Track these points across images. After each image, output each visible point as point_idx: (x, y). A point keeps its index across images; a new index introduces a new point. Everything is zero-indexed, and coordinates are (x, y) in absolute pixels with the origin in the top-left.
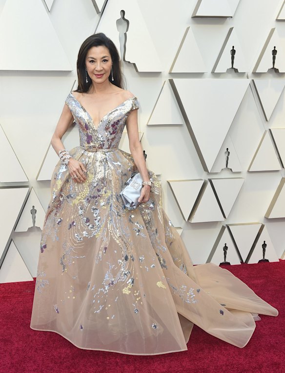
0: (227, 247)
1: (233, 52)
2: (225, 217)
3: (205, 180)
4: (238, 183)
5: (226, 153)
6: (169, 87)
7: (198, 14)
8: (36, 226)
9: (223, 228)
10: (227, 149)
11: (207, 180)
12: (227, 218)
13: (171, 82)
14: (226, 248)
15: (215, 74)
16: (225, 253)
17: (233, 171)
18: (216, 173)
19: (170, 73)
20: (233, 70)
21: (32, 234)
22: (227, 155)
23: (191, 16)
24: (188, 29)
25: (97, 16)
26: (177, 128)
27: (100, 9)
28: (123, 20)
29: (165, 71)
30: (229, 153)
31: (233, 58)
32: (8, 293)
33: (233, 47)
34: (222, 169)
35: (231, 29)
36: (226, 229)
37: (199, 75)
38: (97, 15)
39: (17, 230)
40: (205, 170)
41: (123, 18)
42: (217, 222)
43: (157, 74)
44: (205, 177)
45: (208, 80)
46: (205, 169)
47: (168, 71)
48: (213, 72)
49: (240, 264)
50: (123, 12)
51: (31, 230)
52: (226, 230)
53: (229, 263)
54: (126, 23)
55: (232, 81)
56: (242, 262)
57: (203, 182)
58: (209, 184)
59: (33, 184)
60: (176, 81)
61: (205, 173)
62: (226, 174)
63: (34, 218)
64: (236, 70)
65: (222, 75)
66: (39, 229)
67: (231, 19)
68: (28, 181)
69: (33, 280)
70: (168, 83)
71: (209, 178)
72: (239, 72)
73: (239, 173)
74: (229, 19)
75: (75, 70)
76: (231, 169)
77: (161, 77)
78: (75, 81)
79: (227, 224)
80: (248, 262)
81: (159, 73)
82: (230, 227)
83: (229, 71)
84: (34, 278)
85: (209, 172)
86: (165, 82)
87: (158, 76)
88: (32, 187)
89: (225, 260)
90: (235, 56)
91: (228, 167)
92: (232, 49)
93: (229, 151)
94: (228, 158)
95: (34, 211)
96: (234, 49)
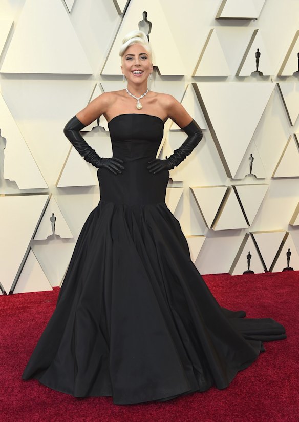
0: (251, 255)
1: (258, 55)
2: (248, 224)
3: (228, 187)
4: (262, 190)
5: (250, 158)
6: (193, 93)
7: (222, 16)
8: (55, 234)
9: (247, 236)
10: (251, 155)
11: (231, 186)
12: (250, 224)
13: (195, 87)
14: (249, 256)
15: (239, 77)
16: (249, 262)
17: (257, 177)
18: (240, 180)
19: (194, 77)
20: (258, 73)
21: (51, 242)
22: (251, 161)
23: (215, 18)
24: (212, 31)
25: (119, 18)
27: (122, 11)
28: (146, 22)
29: (188, 74)
30: (253, 158)
31: (257, 61)
32: (28, 303)
33: (258, 50)
34: (246, 176)
35: (256, 31)
36: (250, 237)
37: (222, 78)
39: (37, 238)
40: (228, 177)
41: (146, 19)
42: (240, 230)
43: (179, 78)
44: (229, 183)
45: (232, 84)
46: (229, 175)
47: (191, 75)
48: (237, 76)
49: (264, 272)
50: (145, 14)
51: (50, 238)
53: (253, 272)
54: (147, 25)
55: (256, 83)
56: (266, 270)
57: (226, 188)
58: (233, 190)
59: (53, 190)
60: (200, 85)
61: (228, 179)
62: (250, 180)
63: (54, 226)
64: (261, 74)
65: (246, 78)
66: (58, 237)
67: (256, 20)
68: (47, 187)
69: (52, 289)
70: (190, 87)
71: (233, 184)
72: (264, 75)
73: (263, 179)
74: (254, 21)
75: (96, 73)
76: (255, 175)
77: (184, 81)
78: (96, 84)
79: (250, 231)
80: (272, 271)
81: (182, 76)
82: (254, 234)
83: (253, 74)
84: (54, 288)
85: (232, 179)
86: (188, 85)
87: (181, 80)
88: (52, 194)
89: (249, 269)
90: (259, 58)
91: (252, 173)
92: (257, 51)
93: (253, 156)
94: (252, 164)
95: (53, 219)
96: (259, 52)
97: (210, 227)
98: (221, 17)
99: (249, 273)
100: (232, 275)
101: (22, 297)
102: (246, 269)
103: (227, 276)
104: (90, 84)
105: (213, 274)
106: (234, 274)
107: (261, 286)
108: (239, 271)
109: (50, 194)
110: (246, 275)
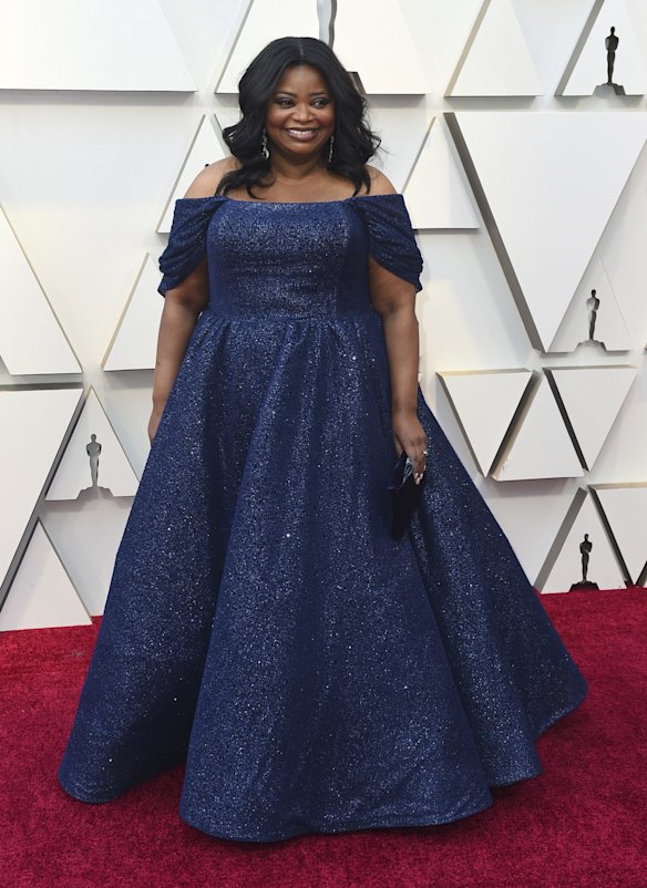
0: (590, 544)
1: (613, 42)
2: (584, 465)
3: (534, 371)
5: (589, 301)
6: (446, 138)
8: (99, 485)
9: (580, 495)
10: (594, 292)
11: (539, 370)
12: (589, 468)
13: (451, 121)
14: (586, 547)
15: (564, 100)
16: (585, 559)
17: (608, 349)
18: (563, 355)
19: (448, 98)
20: (612, 87)
21: (89, 505)
22: (591, 307)
26: (465, 238)
29: (435, 91)
30: (598, 301)
31: (611, 58)
32: (26, 658)
33: (613, 29)
34: (580, 344)
36: (589, 498)
37: (522, 102)
39: (52, 496)
40: (534, 347)
42: (564, 480)
43: (411, 101)
44: (535, 363)
45: (546, 115)
46: (536, 342)
48: (559, 96)
49: (624, 587)
51: (86, 495)
52: (588, 500)
53: (595, 585)
55: (608, 115)
56: (628, 581)
57: (527, 377)
58: (544, 384)
59: (93, 378)
60: (464, 118)
61: (534, 353)
62: (590, 356)
63: (94, 466)
64: (619, 90)
65: (581, 102)
66: (106, 492)
68: (80, 371)
69: (89, 623)
70: (440, 122)
71: (545, 366)
72: (627, 93)
73: (624, 353)
75: (205, 88)
76: (602, 344)
77: (425, 107)
78: (204, 116)
79: (590, 483)
80: (644, 583)
81: (420, 97)
82: (598, 492)
83: (599, 90)
84: (94, 619)
85: (544, 352)
86: (434, 119)
87: (415, 106)
88: (92, 387)
89: (585, 578)
90: (616, 52)
91: (595, 338)
92: (609, 34)
93: (597, 296)
94: (594, 315)
95: (94, 449)
96: (616, 34)
97: (485, 473)
99: (585, 588)
100: (543, 592)
101: (14, 642)
104: (188, 116)
106: (546, 590)
107: (615, 624)
109: (87, 387)
110: (578, 595)
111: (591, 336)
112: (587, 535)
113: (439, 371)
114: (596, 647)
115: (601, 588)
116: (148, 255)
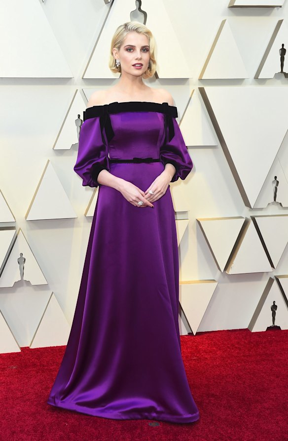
0: (276, 306)
1: (283, 51)
2: (272, 266)
3: (246, 218)
5: (273, 182)
6: (200, 100)
7: (236, 3)
8: (24, 279)
9: (271, 281)
10: (276, 177)
11: (249, 217)
12: (275, 267)
13: (202, 91)
14: (274, 308)
15: (259, 80)
16: (274, 314)
17: (283, 206)
18: (261, 209)
19: (200, 80)
20: (283, 74)
21: (19, 289)
22: (275, 185)
23: (227, 6)
24: (224, 22)
25: (105, 7)
26: (210, 150)
28: (140, 12)
29: (193, 75)
30: (278, 182)
31: (282, 59)
33: (283, 45)
34: (269, 204)
35: (280, 22)
36: (275, 282)
37: (237, 82)
38: (105, 5)
39: (0, 285)
40: (246, 206)
41: (140, 9)
42: (262, 273)
43: (182, 81)
44: (247, 214)
45: (250, 89)
46: (247, 203)
47: (197, 77)
48: (256, 77)
50: (139, 2)
51: (18, 284)
52: (275, 283)
53: (279, 327)
54: (142, 16)
57: (244, 220)
58: (252, 224)
59: (21, 224)
60: (208, 90)
61: (247, 209)
62: (275, 210)
63: (22, 270)
64: (287, 75)
65: (268, 81)
66: (28, 283)
67: (280, 8)
68: (14, 221)
69: (20, 351)
70: (197, 92)
71: (252, 215)
74: (278, 9)
75: (77, 76)
76: (280, 204)
77: (189, 85)
78: (77, 90)
79: (275, 275)
81: (186, 79)
82: (279, 279)
83: (277, 76)
84: (22, 349)
85: (251, 208)
86: (194, 90)
87: (184, 84)
88: (20, 229)
89: (274, 323)
90: (285, 56)
91: (277, 201)
92: (281, 47)
93: (277, 179)
94: (276, 189)
95: (22, 261)
96: (284, 47)
97: (222, 270)
98: (235, 5)
99: (274, 329)
100: (252, 332)
102: (271, 324)
103: (246, 331)
104: (69, 90)
105: (228, 330)
106: (254, 330)
108: (261, 326)
109: (18, 229)
110: (271, 332)
111: (275, 200)
112: (274, 302)
113: (198, 218)
114: (280, 360)
115: (282, 329)
116: (49, 161)
